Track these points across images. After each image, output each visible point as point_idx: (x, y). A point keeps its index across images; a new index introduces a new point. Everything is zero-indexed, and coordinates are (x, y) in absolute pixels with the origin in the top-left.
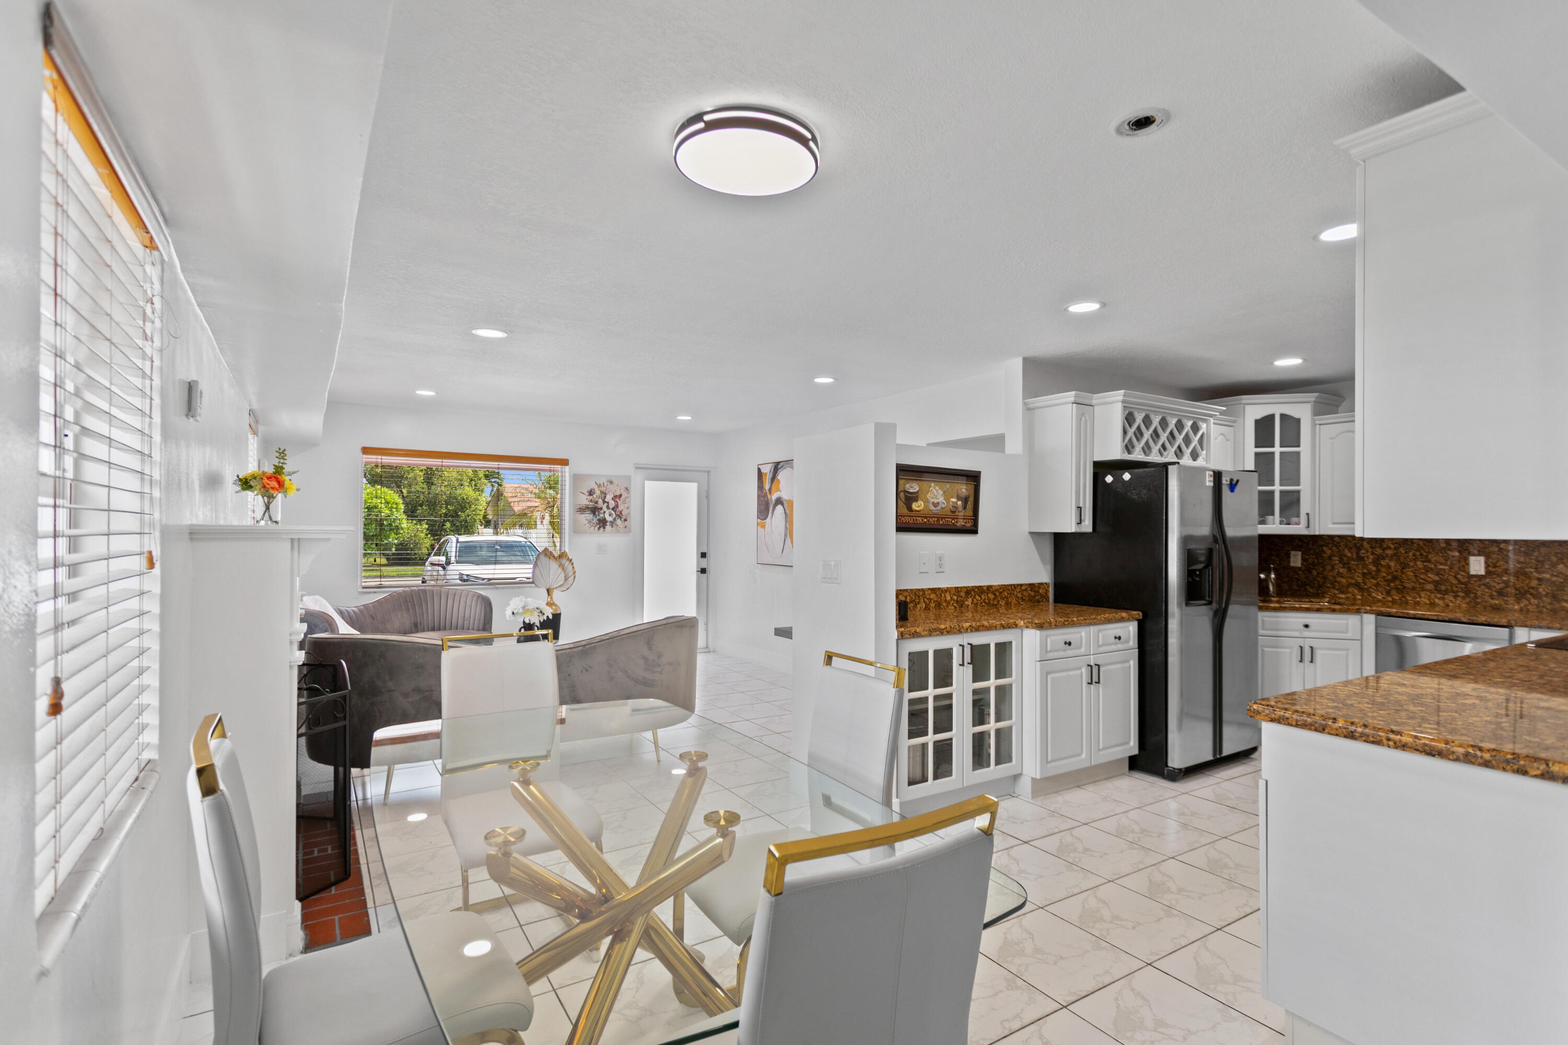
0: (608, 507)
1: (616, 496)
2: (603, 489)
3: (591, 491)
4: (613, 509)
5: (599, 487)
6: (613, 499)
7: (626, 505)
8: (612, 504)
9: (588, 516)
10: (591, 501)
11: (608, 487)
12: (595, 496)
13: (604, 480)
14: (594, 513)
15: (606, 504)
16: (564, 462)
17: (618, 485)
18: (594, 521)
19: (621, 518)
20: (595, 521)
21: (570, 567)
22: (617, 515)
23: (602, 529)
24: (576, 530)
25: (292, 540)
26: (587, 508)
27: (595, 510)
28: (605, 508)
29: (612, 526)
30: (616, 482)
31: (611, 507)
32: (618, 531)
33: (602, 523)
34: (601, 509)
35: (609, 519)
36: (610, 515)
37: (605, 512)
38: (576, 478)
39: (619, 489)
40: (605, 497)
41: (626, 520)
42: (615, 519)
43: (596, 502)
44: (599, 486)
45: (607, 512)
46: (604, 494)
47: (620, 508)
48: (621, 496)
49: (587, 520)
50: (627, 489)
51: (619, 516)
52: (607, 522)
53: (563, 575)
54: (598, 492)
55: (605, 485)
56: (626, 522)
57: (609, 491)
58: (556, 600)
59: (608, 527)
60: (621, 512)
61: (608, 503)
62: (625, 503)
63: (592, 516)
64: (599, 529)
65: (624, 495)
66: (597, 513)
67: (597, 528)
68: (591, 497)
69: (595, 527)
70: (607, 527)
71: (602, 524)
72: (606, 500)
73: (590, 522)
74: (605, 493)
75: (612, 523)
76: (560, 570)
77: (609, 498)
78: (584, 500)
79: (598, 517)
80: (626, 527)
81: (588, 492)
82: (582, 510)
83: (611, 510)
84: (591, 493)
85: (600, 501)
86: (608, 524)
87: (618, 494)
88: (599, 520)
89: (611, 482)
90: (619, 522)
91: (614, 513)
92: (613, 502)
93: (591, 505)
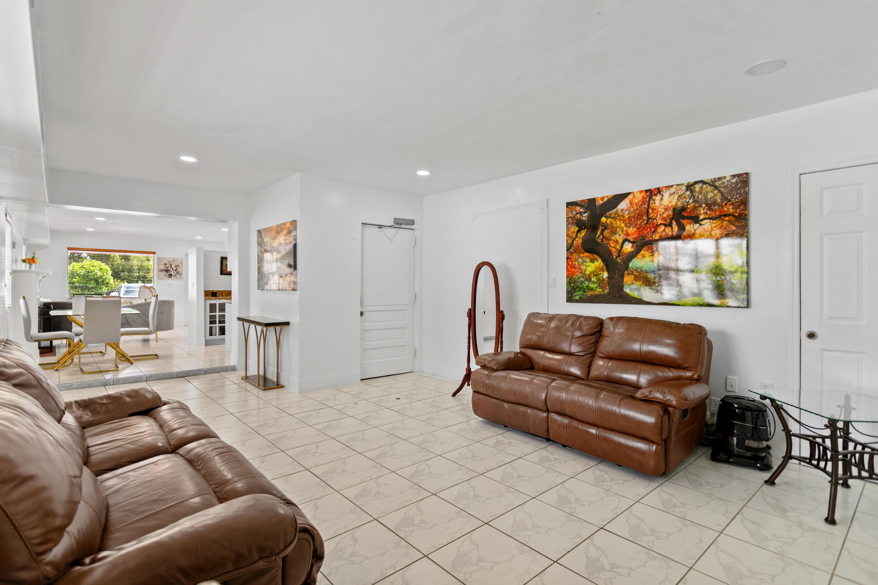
0: (173, 270)
1: (176, 266)
2: (171, 263)
4: (175, 270)
7: (181, 269)
8: (175, 269)
9: (165, 273)
10: (165, 267)
11: (173, 262)
12: (167, 265)
13: (171, 260)
14: (167, 272)
15: (172, 269)
16: (154, 253)
17: (177, 262)
20: (167, 275)
21: (154, 291)
22: (177, 273)
23: (170, 278)
24: (159, 278)
25: (37, 273)
26: (163, 270)
27: (167, 271)
28: (171, 270)
29: (175, 277)
30: (176, 260)
31: (174, 270)
32: (178, 279)
33: (171, 276)
34: (170, 270)
37: (171, 272)
38: (159, 259)
41: (181, 275)
42: (176, 274)
43: (168, 268)
44: (169, 262)
45: (173, 272)
46: (171, 265)
47: (178, 270)
48: (178, 265)
49: (163, 274)
50: (181, 263)
51: (178, 273)
54: (168, 264)
57: (173, 264)
59: (173, 277)
60: (179, 272)
63: (166, 273)
65: (180, 265)
67: (168, 277)
73: (165, 275)
75: (175, 276)
76: (150, 292)
77: (173, 266)
78: (162, 267)
79: (169, 274)
80: (181, 277)
82: (161, 271)
84: (165, 264)
85: (169, 268)
88: (169, 275)
89: (174, 260)
90: (178, 275)
91: (175, 272)
92: (175, 268)
93: (166, 269)
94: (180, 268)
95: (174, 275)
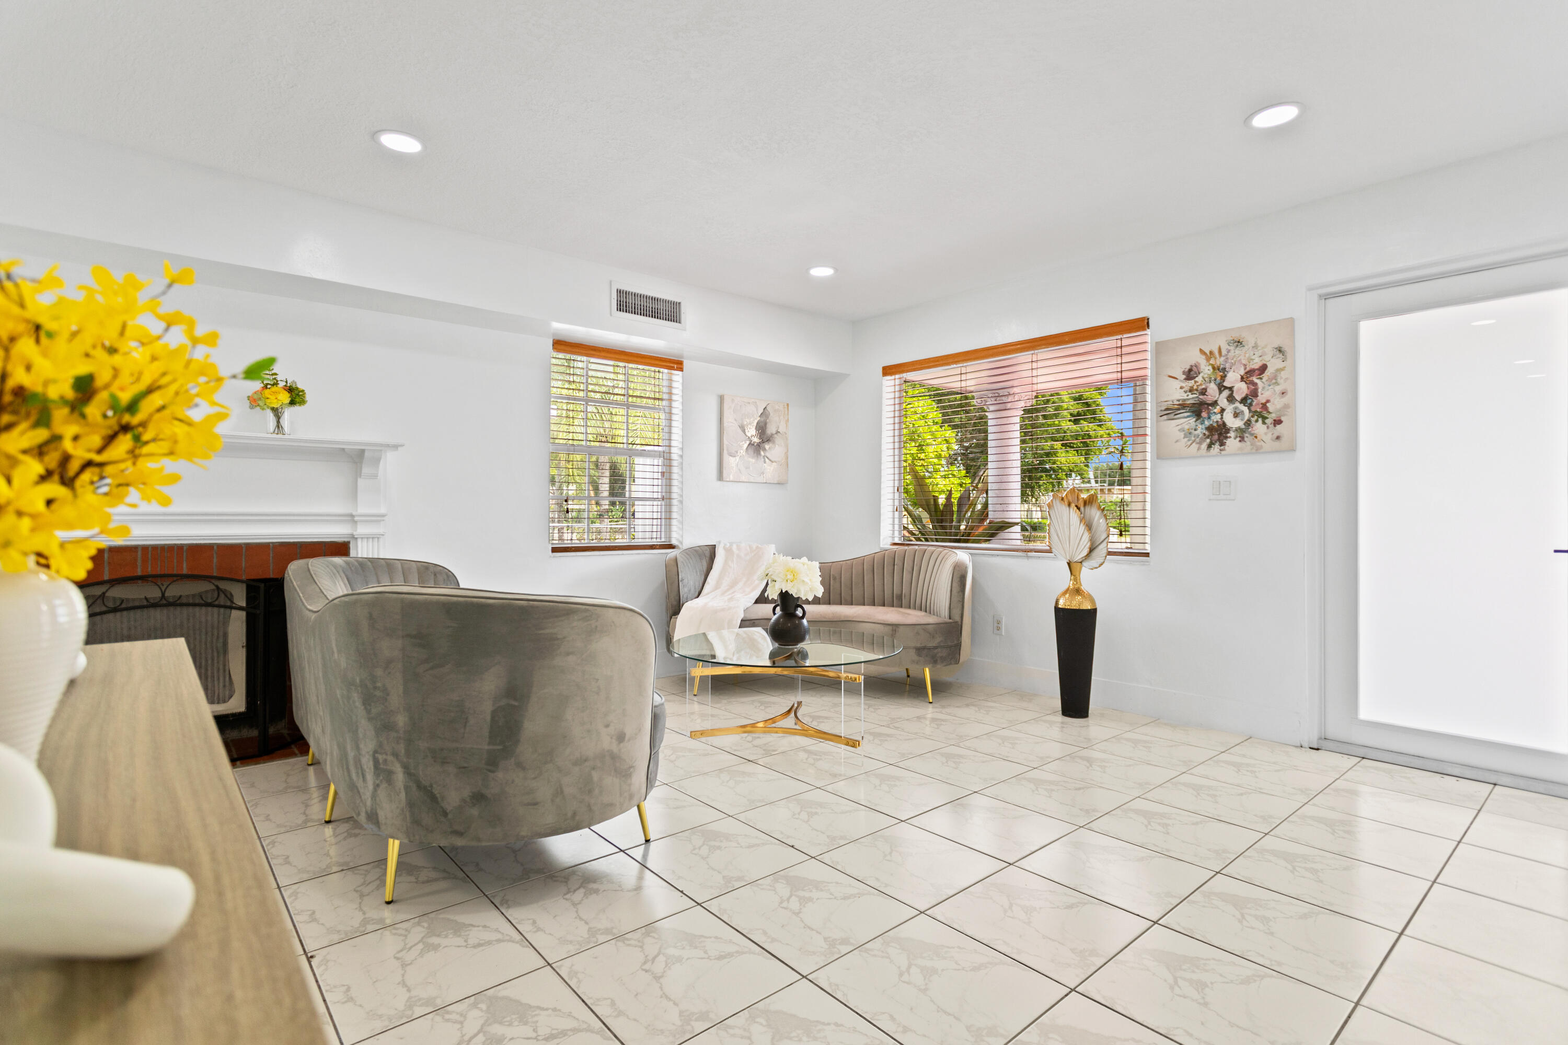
0: (1231, 399)
1: (1250, 373)
2: (1220, 361)
3: (1190, 370)
4: (1244, 401)
5: (1208, 359)
6: (1242, 379)
7: (1278, 389)
8: (1241, 389)
9: (1187, 421)
10: (1191, 390)
11: (1231, 354)
12: (1199, 379)
13: (1222, 342)
14: (1199, 415)
15: (1226, 393)
16: (1142, 324)
17: (1256, 346)
18: (1198, 432)
19: (1264, 418)
20: (1201, 430)
21: (1102, 522)
22: (1254, 413)
23: (1217, 447)
24: (1161, 454)
26: (1183, 406)
27: (1199, 409)
28: (1223, 402)
29: (1242, 439)
30: (1250, 340)
31: (1238, 397)
32: (1259, 449)
33: (1218, 434)
34: (1215, 403)
35: (1232, 422)
36: (1236, 415)
37: (1223, 410)
38: (1164, 350)
39: (1258, 353)
40: (1223, 378)
41: (1278, 422)
42: (1248, 423)
43: (1204, 392)
44: (1209, 356)
45: (1230, 409)
46: (1221, 372)
47: (1262, 398)
48: (1263, 368)
49: (1182, 430)
50: (1280, 350)
51: (1261, 414)
52: (1228, 431)
53: (1086, 537)
55: (1224, 352)
56: (1278, 427)
57: (1232, 365)
58: (1085, 586)
59: (1232, 442)
60: (1264, 406)
61: (1231, 389)
62: (1277, 384)
63: (1192, 420)
64: (1209, 446)
65: (1274, 365)
66: (1204, 414)
67: (1204, 446)
68: (1191, 383)
69: (1200, 443)
70: (1229, 442)
71: (1216, 437)
72: (1225, 384)
73: (1188, 434)
74: (1224, 369)
75: (1241, 434)
76: (1082, 527)
77: (1233, 378)
78: (1176, 392)
79: (1207, 423)
80: (1278, 438)
81: (1184, 373)
82: (1170, 412)
83: (1237, 404)
84: (1190, 374)
85: (1213, 388)
86: (1232, 434)
87: (1256, 366)
88: (1210, 429)
89: (1241, 343)
90: (1260, 427)
91: (1245, 410)
92: (1243, 386)
93: (1191, 398)
94: (1274, 380)
95: (1239, 430)
